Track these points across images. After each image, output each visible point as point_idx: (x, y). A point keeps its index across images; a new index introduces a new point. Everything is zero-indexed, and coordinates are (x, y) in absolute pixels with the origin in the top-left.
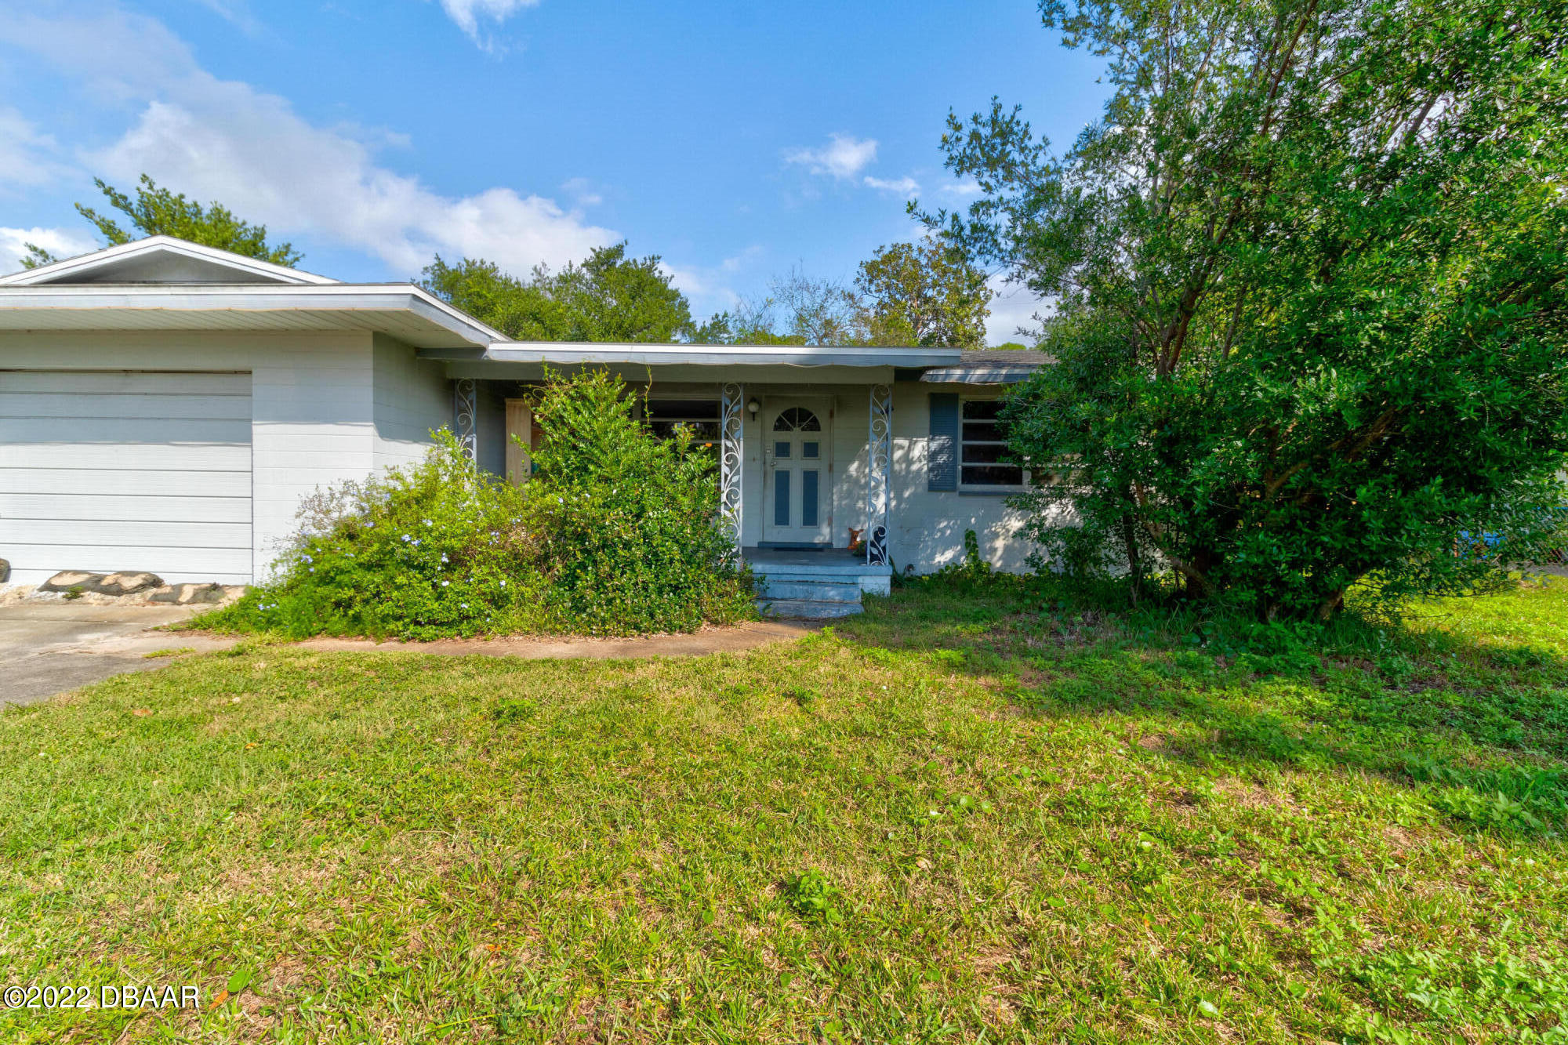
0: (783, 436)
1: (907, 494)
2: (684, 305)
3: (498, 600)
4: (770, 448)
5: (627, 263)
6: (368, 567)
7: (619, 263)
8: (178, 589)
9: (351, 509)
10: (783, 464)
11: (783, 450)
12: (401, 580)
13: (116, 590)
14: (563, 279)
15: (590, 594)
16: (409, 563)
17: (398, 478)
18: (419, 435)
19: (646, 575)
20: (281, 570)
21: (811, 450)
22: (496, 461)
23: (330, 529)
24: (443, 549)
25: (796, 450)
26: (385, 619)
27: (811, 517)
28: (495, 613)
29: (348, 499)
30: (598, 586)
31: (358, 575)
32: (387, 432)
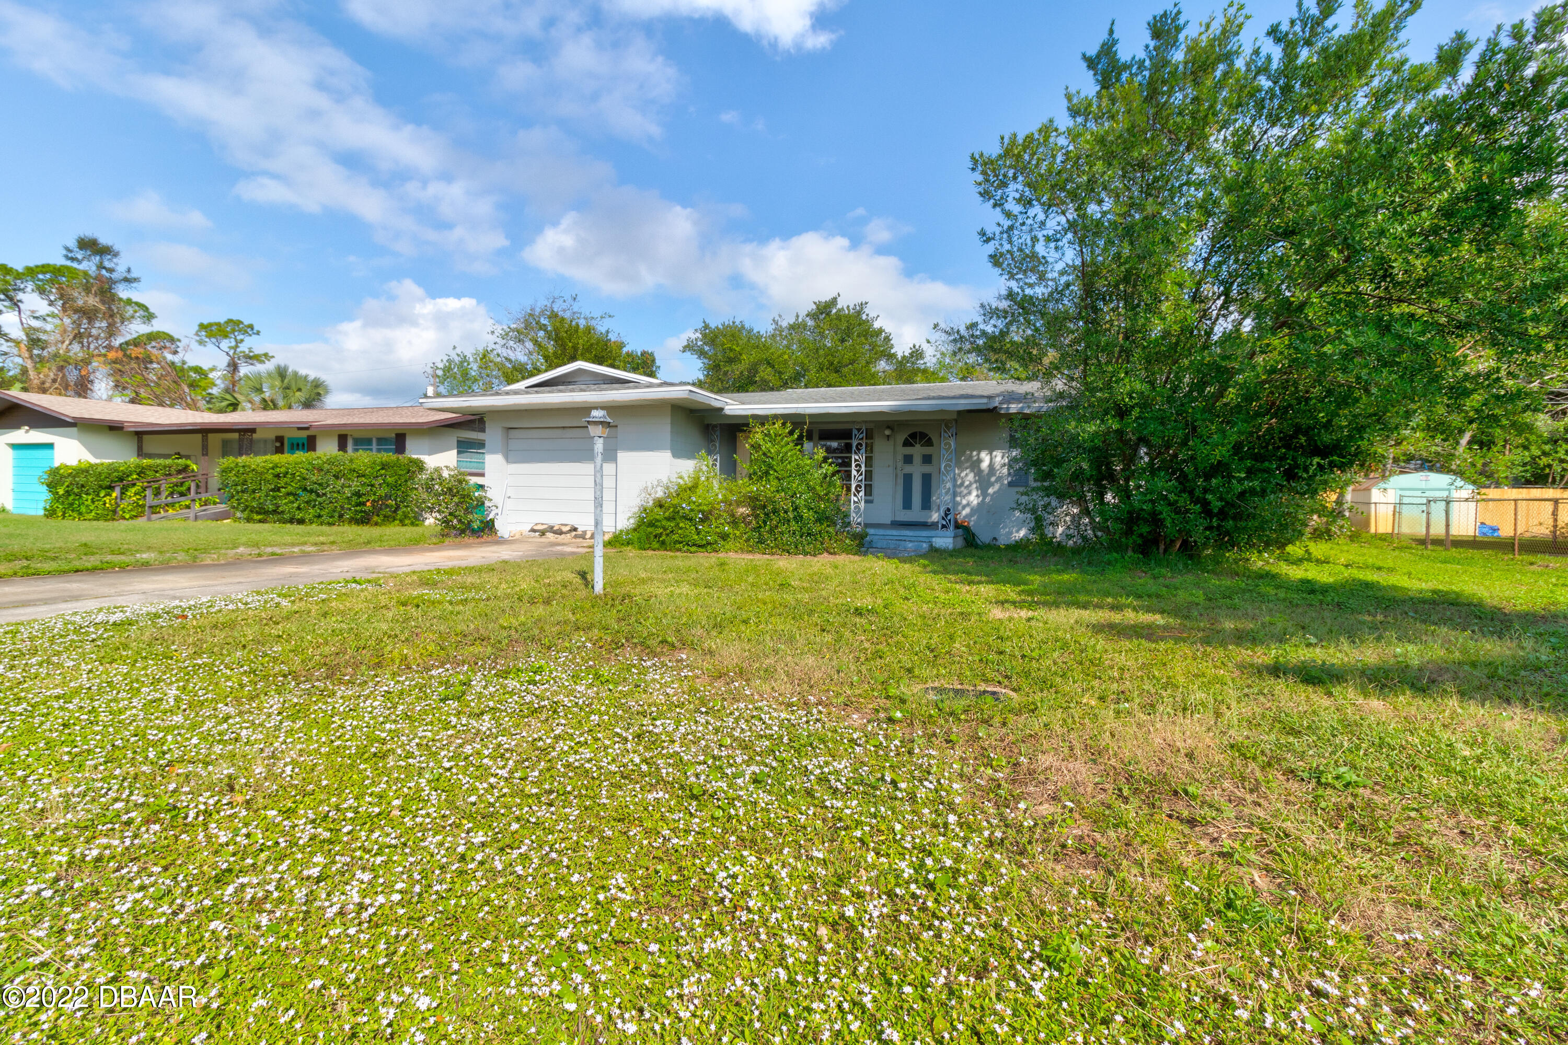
0: (908, 450)
1: (991, 491)
2: (887, 339)
3: (724, 537)
4: (900, 457)
5: (839, 310)
6: (668, 519)
7: (834, 311)
8: (585, 532)
9: (660, 494)
10: (908, 469)
11: (908, 459)
12: (681, 525)
13: (560, 533)
14: (792, 327)
15: (766, 536)
16: (685, 517)
17: (681, 478)
18: (690, 456)
19: (794, 526)
20: (632, 521)
21: (927, 459)
22: (730, 469)
23: (651, 503)
24: (700, 511)
25: (917, 459)
26: (677, 542)
27: (926, 504)
28: (722, 543)
29: (659, 489)
30: (771, 531)
31: (664, 523)
32: (676, 455)
